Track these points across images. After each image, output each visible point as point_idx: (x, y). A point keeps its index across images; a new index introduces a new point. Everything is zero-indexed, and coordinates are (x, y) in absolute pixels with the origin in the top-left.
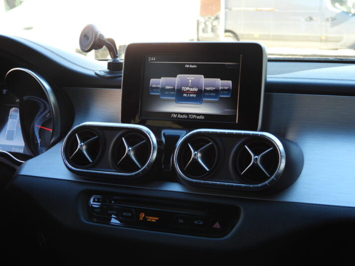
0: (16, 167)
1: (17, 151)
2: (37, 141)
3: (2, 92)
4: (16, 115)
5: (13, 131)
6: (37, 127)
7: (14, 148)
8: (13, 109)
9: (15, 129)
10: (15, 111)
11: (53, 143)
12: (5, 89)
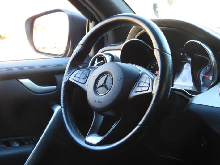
0: (189, 99)
1: (188, 89)
2: (201, 83)
3: (180, 54)
4: (189, 68)
5: (186, 77)
6: (201, 75)
7: (186, 87)
8: (186, 64)
9: (187, 76)
10: (188, 65)
11: (212, 85)
12: (182, 52)
